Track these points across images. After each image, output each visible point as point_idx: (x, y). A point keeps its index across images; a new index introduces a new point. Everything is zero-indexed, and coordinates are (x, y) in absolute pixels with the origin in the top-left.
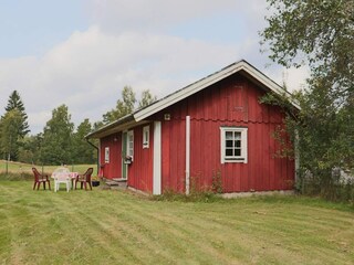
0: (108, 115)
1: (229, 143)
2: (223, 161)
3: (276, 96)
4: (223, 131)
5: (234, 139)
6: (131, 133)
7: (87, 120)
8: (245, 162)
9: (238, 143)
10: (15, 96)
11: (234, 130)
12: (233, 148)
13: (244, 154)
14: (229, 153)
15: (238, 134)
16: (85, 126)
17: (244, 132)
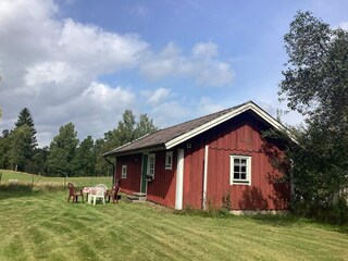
0: (110, 133)
1: (236, 168)
2: (232, 183)
3: (278, 132)
4: (232, 158)
5: (241, 165)
6: (153, 155)
7: (90, 137)
8: (250, 184)
9: (244, 169)
10: (25, 113)
11: (241, 157)
12: (240, 172)
13: (249, 177)
14: (236, 176)
15: (244, 161)
16: (88, 142)
17: (249, 160)
